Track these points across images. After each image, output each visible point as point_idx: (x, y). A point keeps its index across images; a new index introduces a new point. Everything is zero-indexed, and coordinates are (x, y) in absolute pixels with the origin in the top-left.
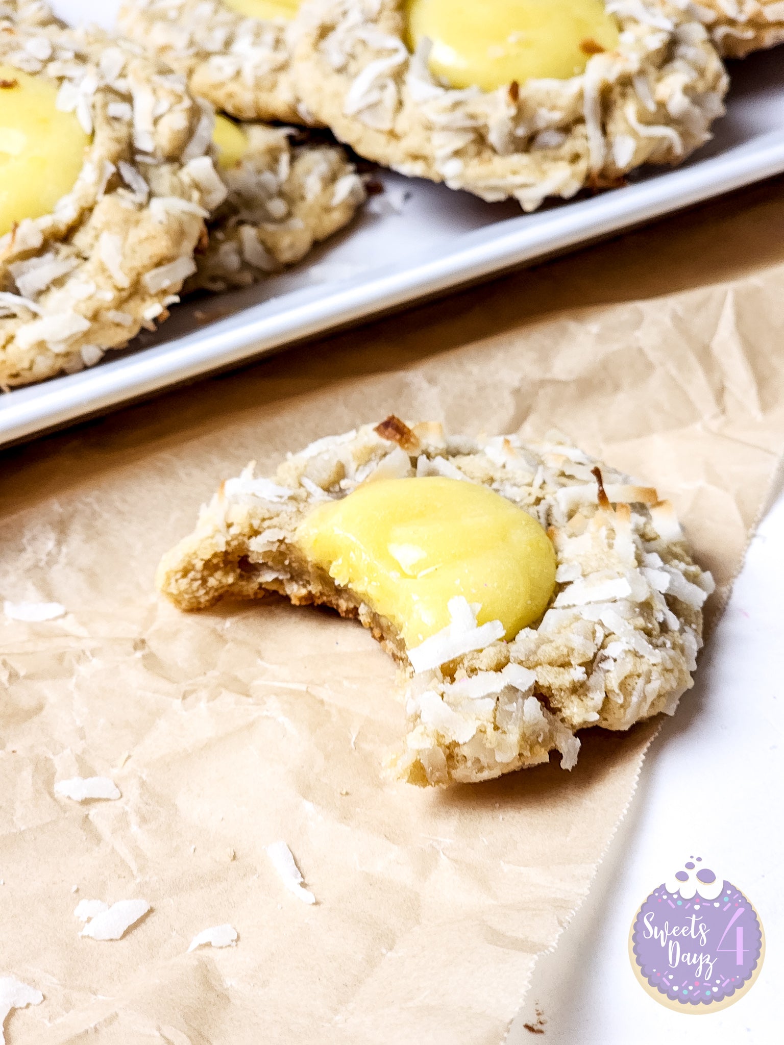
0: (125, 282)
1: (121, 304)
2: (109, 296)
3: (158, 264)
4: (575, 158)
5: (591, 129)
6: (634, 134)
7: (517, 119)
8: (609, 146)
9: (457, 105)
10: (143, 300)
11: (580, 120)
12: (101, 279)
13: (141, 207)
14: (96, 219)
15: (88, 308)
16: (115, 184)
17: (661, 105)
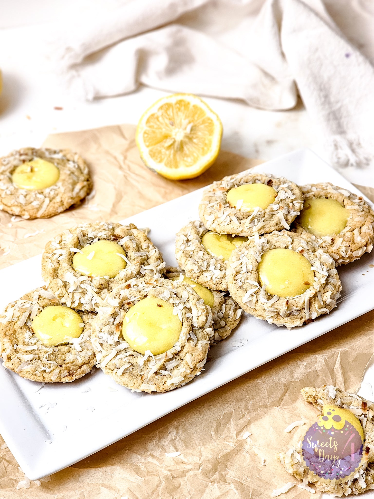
0: (192, 367)
1: (191, 373)
2: (189, 371)
3: (200, 362)
4: (301, 318)
5: (306, 311)
6: (317, 312)
7: (287, 310)
8: (310, 314)
9: (272, 305)
10: (196, 370)
11: (304, 309)
12: (186, 366)
13: (196, 345)
14: (185, 349)
15: (183, 375)
16: (189, 339)
17: (324, 302)
